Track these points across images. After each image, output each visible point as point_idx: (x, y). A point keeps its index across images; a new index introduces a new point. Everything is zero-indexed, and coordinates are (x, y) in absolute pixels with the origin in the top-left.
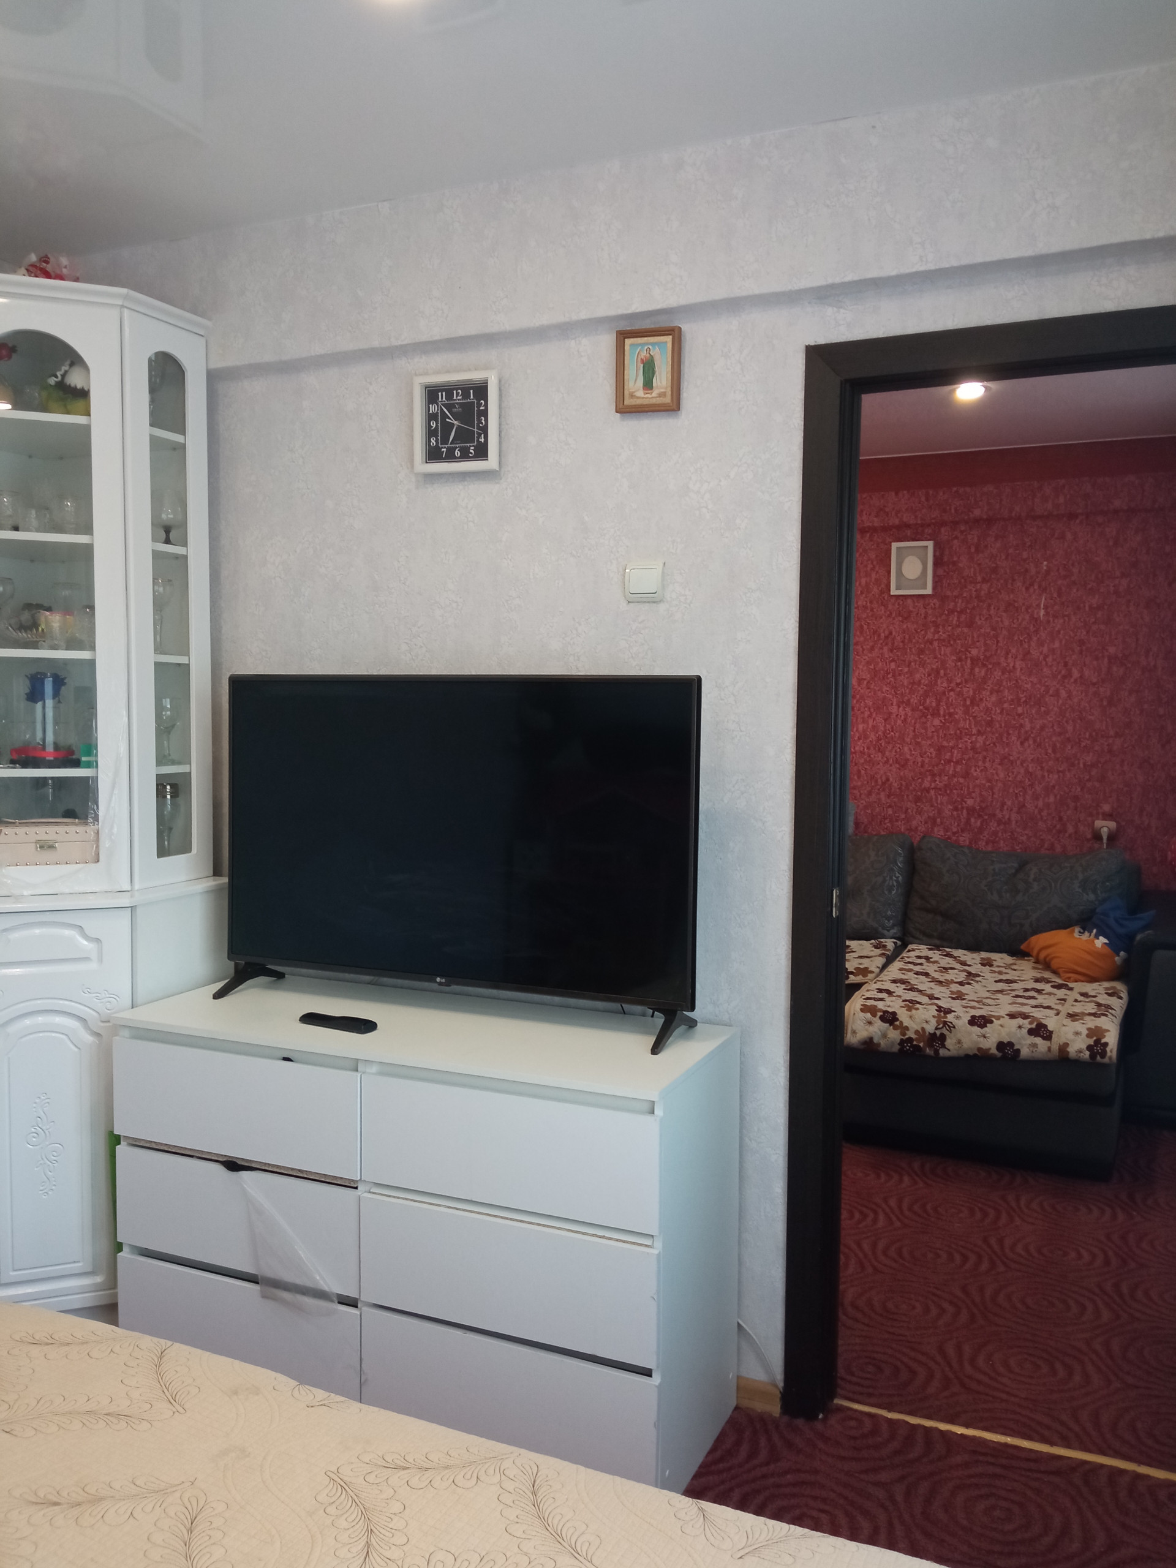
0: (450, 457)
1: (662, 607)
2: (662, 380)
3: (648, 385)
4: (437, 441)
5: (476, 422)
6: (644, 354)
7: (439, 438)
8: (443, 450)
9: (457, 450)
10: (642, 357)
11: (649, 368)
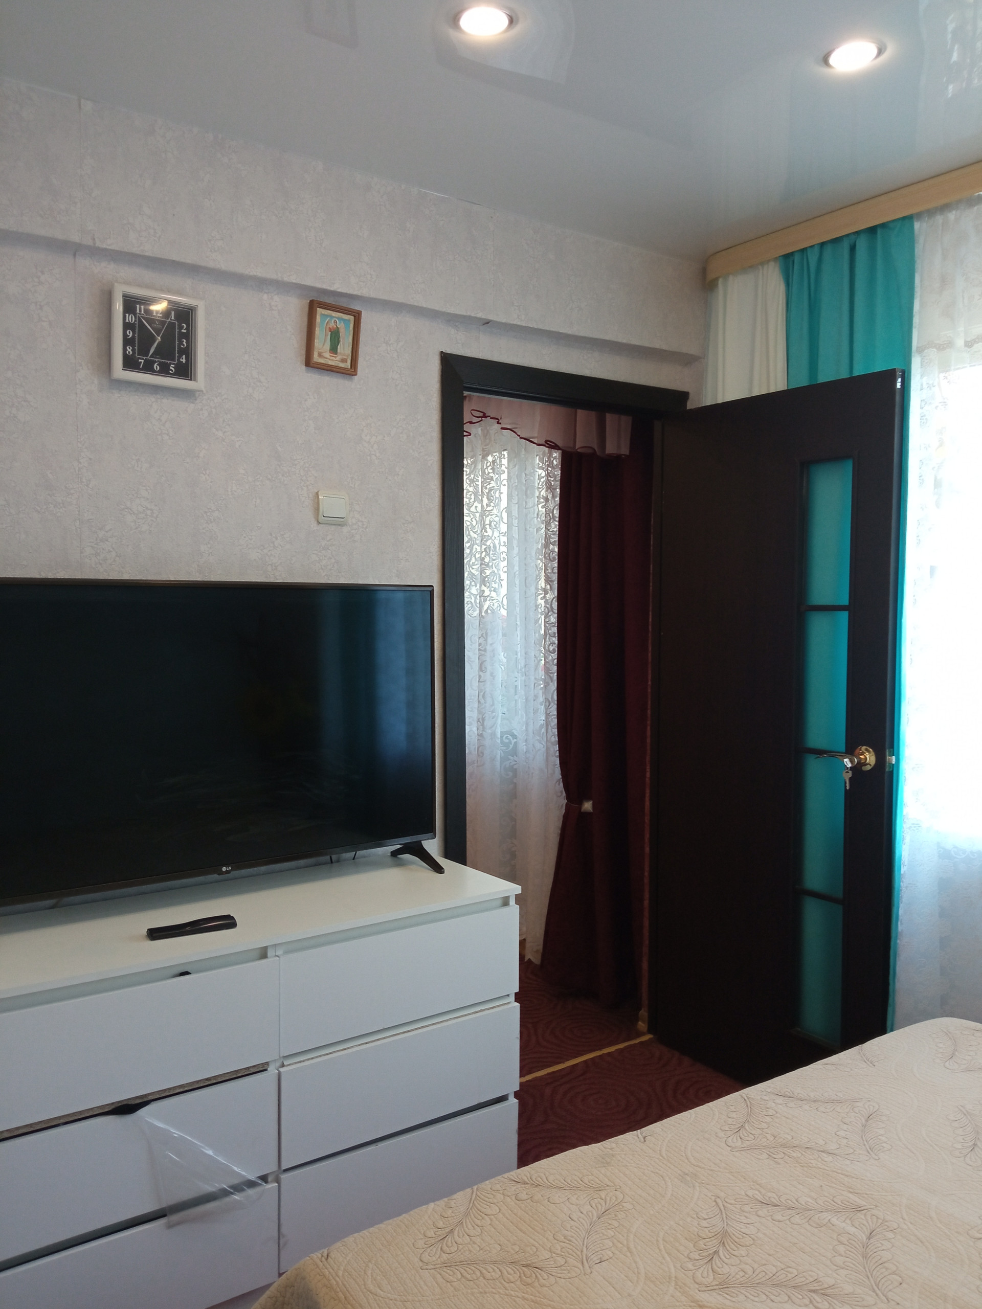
0: (148, 368)
1: (345, 529)
2: (345, 348)
3: (334, 350)
4: (133, 350)
5: (177, 342)
6: (332, 324)
7: (136, 348)
8: (140, 360)
9: (156, 364)
10: (331, 327)
11: (335, 336)
